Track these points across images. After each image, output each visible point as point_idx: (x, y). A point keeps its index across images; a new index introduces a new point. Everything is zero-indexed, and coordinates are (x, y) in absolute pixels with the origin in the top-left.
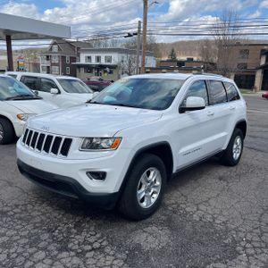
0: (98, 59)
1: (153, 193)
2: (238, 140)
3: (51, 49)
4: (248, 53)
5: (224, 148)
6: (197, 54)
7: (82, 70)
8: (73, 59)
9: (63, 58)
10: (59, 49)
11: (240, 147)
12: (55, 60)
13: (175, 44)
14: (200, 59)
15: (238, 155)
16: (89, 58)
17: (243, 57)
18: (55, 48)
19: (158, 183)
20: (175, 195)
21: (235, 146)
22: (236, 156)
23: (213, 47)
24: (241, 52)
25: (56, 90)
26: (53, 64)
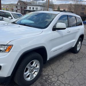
0: (33, 8)
1: (35, 72)
2: (80, 43)
3: (18, 4)
4: (84, 9)
5: (74, 46)
6: (67, 9)
7: (28, 12)
8: (25, 8)
9: (22, 7)
10: (20, 4)
11: (80, 46)
12: (19, 8)
13: (60, 5)
14: (68, 10)
15: (79, 49)
16: (30, 8)
17: (83, 10)
18: (19, 4)
19: (38, 67)
20: (48, 69)
21: (78, 45)
22: (78, 49)
23: (73, 6)
24: (82, 8)
25: (11, 18)
26: (18, 9)
